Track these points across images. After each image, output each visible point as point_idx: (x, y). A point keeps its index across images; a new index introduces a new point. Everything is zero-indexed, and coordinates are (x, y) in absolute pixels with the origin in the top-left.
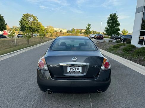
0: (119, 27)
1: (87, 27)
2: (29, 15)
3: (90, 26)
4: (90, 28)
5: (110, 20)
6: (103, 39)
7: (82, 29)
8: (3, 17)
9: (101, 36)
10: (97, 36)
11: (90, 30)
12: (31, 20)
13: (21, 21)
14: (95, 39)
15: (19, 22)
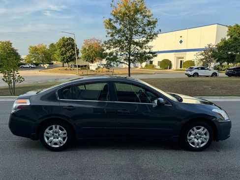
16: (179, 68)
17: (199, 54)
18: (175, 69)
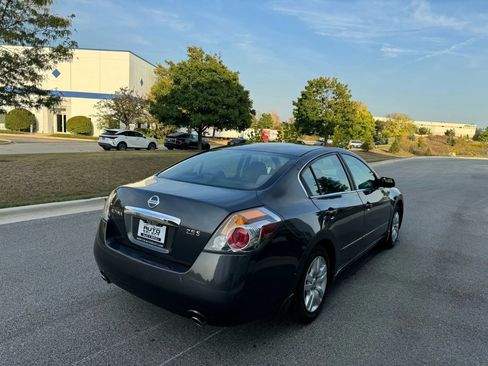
2: (324, 82)
8: (247, 92)
12: (330, 96)
13: (300, 100)
15: (294, 104)
16: (56, 131)
17: (102, 104)
18: (46, 132)
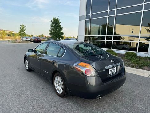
0: (62, 31)
1: (21, 29)
3: (24, 27)
4: (25, 30)
5: (53, 23)
6: (40, 42)
7: (5, 30)
9: (39, 39)
10: (34, 39)
11: (25, 32)
14: (32, 43)
